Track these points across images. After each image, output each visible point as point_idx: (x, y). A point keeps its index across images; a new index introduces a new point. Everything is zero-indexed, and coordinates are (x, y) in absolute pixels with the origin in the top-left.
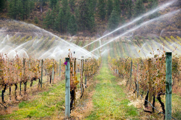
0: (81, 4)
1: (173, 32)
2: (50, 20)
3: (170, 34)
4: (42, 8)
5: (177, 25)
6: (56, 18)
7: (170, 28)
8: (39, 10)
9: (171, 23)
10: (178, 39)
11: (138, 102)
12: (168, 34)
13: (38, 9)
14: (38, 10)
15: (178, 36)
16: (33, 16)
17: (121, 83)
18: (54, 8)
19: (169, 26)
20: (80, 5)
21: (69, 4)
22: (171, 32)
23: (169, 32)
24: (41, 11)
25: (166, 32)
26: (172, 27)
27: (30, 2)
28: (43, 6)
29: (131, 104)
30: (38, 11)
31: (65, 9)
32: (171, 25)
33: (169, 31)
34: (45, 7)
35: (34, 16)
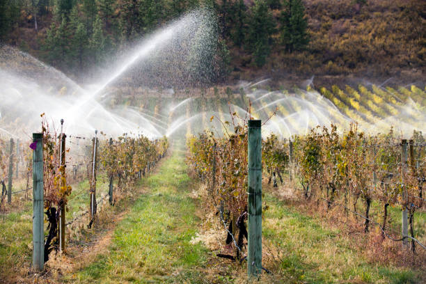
0: (128, 12)
1: (337, 77)
2: (56, 49)
3: (331, 81)
4: (38, 21)
5: (348, 60)
6: (70, 44)
7: (331, 68)
8: (30, 24)
9: (333, 57)
10: (350, 92)
11: (212, 236)
12: (327, 80)
13: (29, 21)
14: (28, 24)
15: (349, 85)
16: (17, 38)
17: (195, 194)
18: (64, 20)
19: (330, 63)
20: (125, 15)
21: (99, 12)
22: (334, 77)
23: (328, 77)
24: (36, 27)
25: (323, 75)
26: (335, 65)
27: (9, 8)
28: (41, 15)
29: (197, 240)
30: (29, 27)
31: (90, 23)
32: (333, 61)
33: (329, 75)
34: (45, 19)
35: (19, 39)
